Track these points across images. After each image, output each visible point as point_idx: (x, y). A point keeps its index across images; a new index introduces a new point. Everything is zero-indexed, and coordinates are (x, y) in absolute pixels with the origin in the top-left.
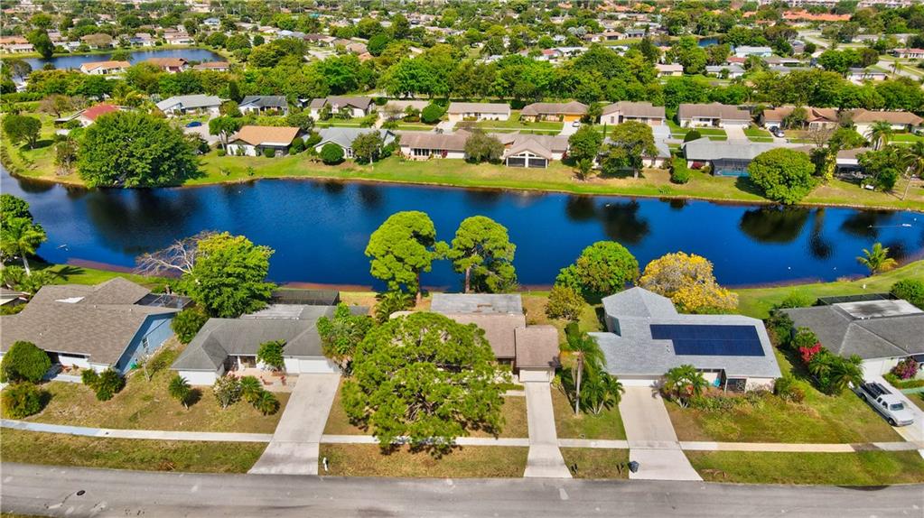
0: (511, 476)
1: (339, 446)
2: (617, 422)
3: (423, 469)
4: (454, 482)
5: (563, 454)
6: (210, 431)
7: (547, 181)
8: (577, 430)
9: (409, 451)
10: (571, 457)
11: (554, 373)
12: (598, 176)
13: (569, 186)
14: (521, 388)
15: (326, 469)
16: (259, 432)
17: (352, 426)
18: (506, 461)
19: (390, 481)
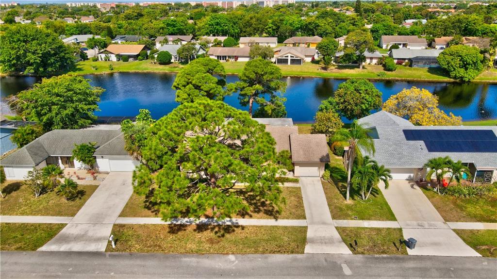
0: (292, 252)
1: (131, 227)
2: (385, 207)
3: (207, 246)
4: (236, 258)
5: (339, 233)
6: (17, 215)
7: (303, 71)
8: (350, 213)
9: (195, 230)
10: (347, 235)
11: (324, 168)
12: (336, 68)
13: (317, 73)
14: (296, 181)
15: (114, 246)
16: (62, 215)
17: (146, 210)
18: (286, 239)
19: (174, 257)
